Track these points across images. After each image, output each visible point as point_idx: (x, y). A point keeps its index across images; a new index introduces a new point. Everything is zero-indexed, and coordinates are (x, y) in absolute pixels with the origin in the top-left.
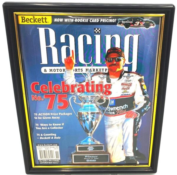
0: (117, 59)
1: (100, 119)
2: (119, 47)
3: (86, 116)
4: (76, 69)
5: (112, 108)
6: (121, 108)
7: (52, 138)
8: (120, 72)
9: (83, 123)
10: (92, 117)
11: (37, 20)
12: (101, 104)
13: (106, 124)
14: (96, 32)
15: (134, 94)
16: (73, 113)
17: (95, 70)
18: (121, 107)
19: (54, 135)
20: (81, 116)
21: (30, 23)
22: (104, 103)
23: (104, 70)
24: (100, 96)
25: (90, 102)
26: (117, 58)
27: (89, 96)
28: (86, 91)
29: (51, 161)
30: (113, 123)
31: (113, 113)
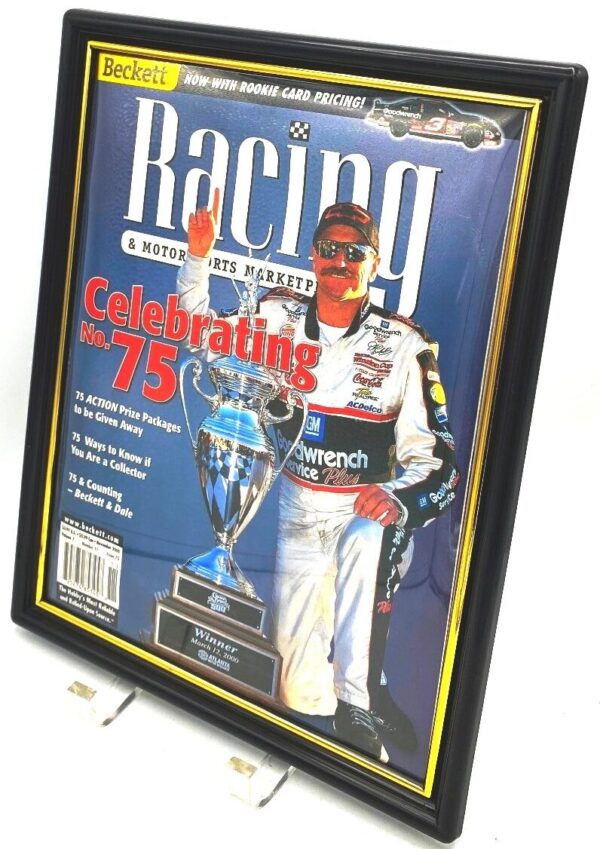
0: (351, 250)
1: (266, 487)
2: (364, 206)
3: (223, 457)
4: (216, 259)
5: (311, 449)
6: (342, 459)
7: (109, 506)
8: (355, 305)
9: (210, 482)
10: (242, 466)
11: (140, 74)
12: (278, 420)
13: (283, 514)
14: (296, 135)
15: (395, 412)
16: (184, 428)
17: (275, 278)
18: (344, 455)
19: (115, 494)
20: (208, 449)
21: (121, 81)
22: (287, 422)
23: (303, 285)
24: (276, 388)
25: (241, 403)
26: (354, 249)
27: (243, 377)
28: (234, 353)
29: (92, 603)
30: (309, 519)
31: (312, 475)
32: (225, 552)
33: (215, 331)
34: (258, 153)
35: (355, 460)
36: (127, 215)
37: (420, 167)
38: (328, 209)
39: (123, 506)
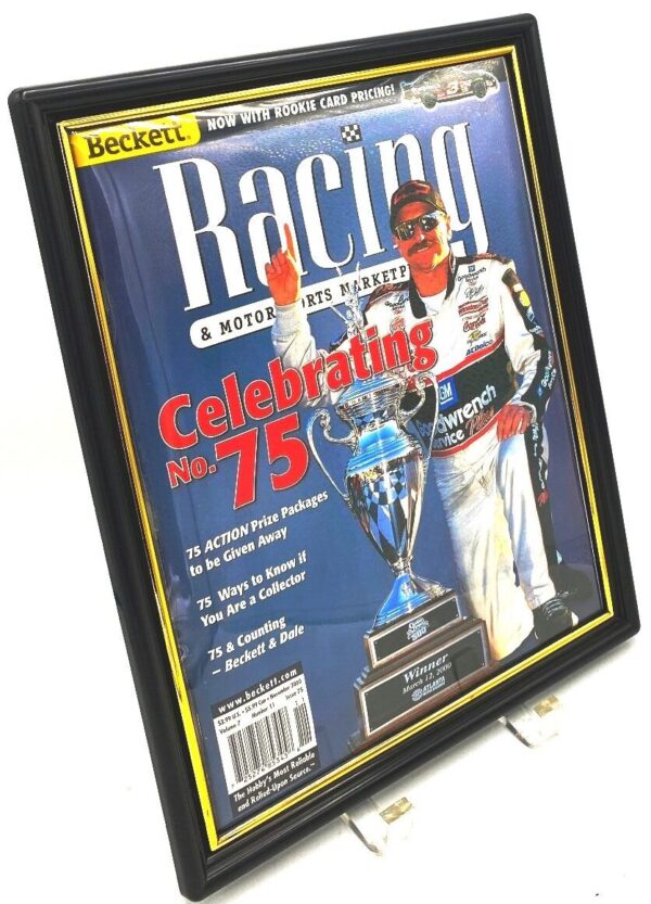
0: (424, 222)
1: (421, 482)
3: (377, 487)
4: (308, 296)
6: (477, 403)
7: (273, 644)
9: (372, 523)
10: (397, 480)
11: (146, 139)
12: (412, 412)
14: (349, 139)
15: (501, 335)
16: (331, 490)
17: (371, 282)
18: (477, 399)
19: (275, 625)
20: (361, 491)
21: (123, 155)
22: (422, 407)
23: (398, 273)
24: (403, 383)
25: (377, 420)
26: (426, 219)
27: (372, 396)
28: (356, 377)
29: (282, 772)
30: (468, 478)
31: (458, 437)
32: (406, 577)
33: (330, 368)
34: (318, 171)
35: (486, 397)
36: (189, 305)
37: (455, 126)
39: (288, 630)
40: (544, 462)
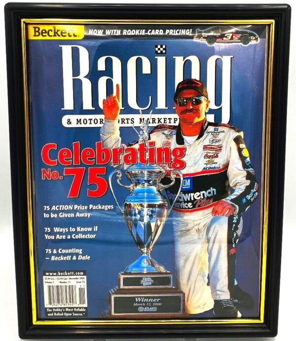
0: (194, 100)
1: (164, 219)
3: (140, 213)
4: (122, 119)
7: (74, 258)
8: (200, 124)
9: (133, 226)
10: (150, 213)
14: (159, 52)
15: (226, 166)
16: (115, 205)
19: (77, 251)
20: (131, 211)
22: (172, 186)
23: (172, 121)
24: (164, 172)
25: (146, 184)
28: (139, 162)
29: (69, 310)
30: (190, 226)
31: (189, 206)
32: (146, 257)
33: (126, 154)
34: (139, 64)
35: (209, 193)
36: (64, 108)
37: (224, 57)
38: (179, 84)
39: (83, 255)
40: (237, 235)
